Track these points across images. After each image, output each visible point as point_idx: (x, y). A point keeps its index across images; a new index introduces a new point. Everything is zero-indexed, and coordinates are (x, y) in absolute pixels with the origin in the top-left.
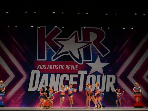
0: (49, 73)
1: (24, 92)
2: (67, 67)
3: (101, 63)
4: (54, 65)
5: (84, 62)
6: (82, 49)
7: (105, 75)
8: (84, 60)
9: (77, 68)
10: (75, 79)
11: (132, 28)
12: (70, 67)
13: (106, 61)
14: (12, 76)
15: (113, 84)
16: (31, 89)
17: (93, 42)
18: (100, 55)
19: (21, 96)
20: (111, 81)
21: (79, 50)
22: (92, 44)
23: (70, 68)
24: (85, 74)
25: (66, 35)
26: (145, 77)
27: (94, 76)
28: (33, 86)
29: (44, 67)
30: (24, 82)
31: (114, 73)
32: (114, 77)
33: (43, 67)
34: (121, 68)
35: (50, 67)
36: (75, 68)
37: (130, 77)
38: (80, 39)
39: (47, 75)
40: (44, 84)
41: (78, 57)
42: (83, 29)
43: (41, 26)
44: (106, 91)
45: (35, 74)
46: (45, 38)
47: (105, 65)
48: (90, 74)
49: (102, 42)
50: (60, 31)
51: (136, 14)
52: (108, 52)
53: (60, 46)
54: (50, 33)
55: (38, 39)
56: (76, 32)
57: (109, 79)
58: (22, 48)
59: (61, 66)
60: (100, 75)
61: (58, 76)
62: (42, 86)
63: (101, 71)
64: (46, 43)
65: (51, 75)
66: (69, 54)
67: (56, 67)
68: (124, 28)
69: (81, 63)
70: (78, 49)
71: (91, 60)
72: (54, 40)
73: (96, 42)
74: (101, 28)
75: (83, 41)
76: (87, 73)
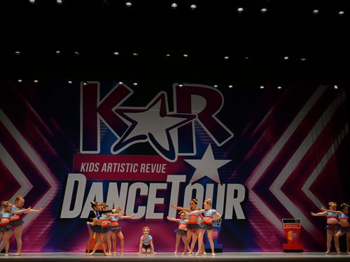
0: (106, 179)
1: (50, 220)
2: (144, 168)
3: (216, 158)
4: (115, 164)
5: (179, 157)
7: (224, 185)
8: (179, 152)
9: (164, 170)
10: (160, 193)
11: (280, 88)
12: (150, 166)
13: (224, 156)
14: (26, 186)
15: (241, 203)
16: (66, 214)
17: (197, 116)
18: (213, 141)
19: (45, 229)
20: (236, 196)
21: (170, 131)
22: (197, 119)
23: (150, 170)
24: (181, 183)
25: (140, 100)
26: (306, 188)
27: (199, 187)
28: (72, 208)
29: (95, 168)
30: (52, 199)
31: (242, 180)
32: (241, 189)
33: (93, 167)
34: (256, 169)
35: (108, 167)
36: (161, 169)
37: (276, 188)
38: (171, 109)
39: (101, 184)
41: (167, 148)
42: (178, 87)
43: (88, 82)
44: (226, 218)
45: (76, 183)
46: (98, 105)
47: (223, 162)
48: (191, 181)
49: (216, 116)
50: (130, 92)
51: (286, 58)
52: (230, 135)
53: (129, 124)
55: (81, 108)
56: (163, 95)
58: (47, 126)
59: (130, 166)
60: (213, 185)
61: (124, 186)
62: (89, 207)
63: (214, 175)
64: (99, 117)
65: (110, 183)
66: (148, 139)
67: (121, 168)
68: (262, 87)
69: (173, 159)
70: (167, 131)
71: (194, 154)
72: (116, 111)
73: (204, 116)
74: (216, 86)
75: (178, 112)
76: (184, 181)
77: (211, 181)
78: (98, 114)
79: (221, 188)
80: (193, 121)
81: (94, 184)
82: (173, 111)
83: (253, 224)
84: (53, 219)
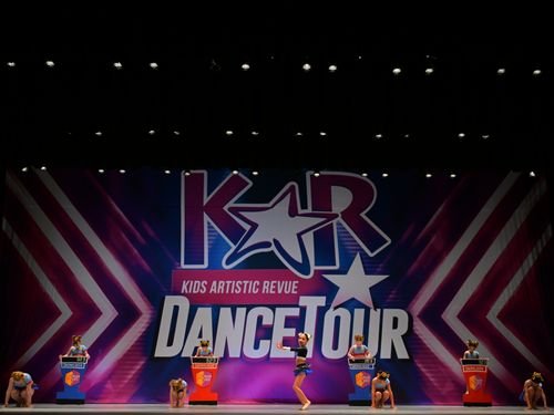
0: (216, 303)
1: (141, 360)
2: (268, 287)
3: (366, 274)
4: (229, 282)
5: (315, 271)
6: (311, 233)
7: (379, 310)
8: (316, 265)
9: (295, 290)
10: (289, 322)
11: (453, 176)
12: (276, 285)
13: (379, 270)
14: (108, 313)
15: (402, 336)
16: (162, 350)
17: (340, 216)
18: (362, 250)
19: (133, 372)
20: (395, 326)
21: (302, 236)
22: (339, 219)
23: (276, 290)
24: (319, 308)
25: (262, 194)
26: (492, 316)
27: (344, 313)
28: (170, 343)
29: (201, 287)
30: (144, 330)
31: (404, 303)
32: (402, 315)
33: (198, 287)
34: (423, 288)
35: (218, 287)
36: (290, 288)
37: (451, 315)
38: (304, 206)
39: (210, 309)
40: (200, 336)
41: (299, 259)
42: (312, 176)
43: (192, 171)
44: (382, 357)
45: (176, 308)
46: (205, 202)
47: (377, 279)
48: (333, 305)
49: (366, 214)
50: (248, 184)
51: (462, 135)
52: (386, 242)
53: (247, 227)
54: (218, 189)
55: (183, 207)
56: (293, 187)
57: (388, 323)
58: (138, 234)
59: (248, 285)
60: (363, 310)
61: (241, 311)
62: (193, 341)
63: (366, 298)
64: (206, 219)
65: (222, 309)
66: (273, 248)
67: (236, 287)
68: (429, 176)
69: (308, 274)
70: (299, 235)
71: (337, 267)
72: (231, 209)
73: (350, 215)
74: (365, 175)
75: (313, 210)
76: (323, 304)
77: (361, 305)
78: (205, 214)
79: (375, 315)
80: (334, 222)
81: (200, 310)
82: (306, 208)
83: (419, 365)
84: (145, 358)
